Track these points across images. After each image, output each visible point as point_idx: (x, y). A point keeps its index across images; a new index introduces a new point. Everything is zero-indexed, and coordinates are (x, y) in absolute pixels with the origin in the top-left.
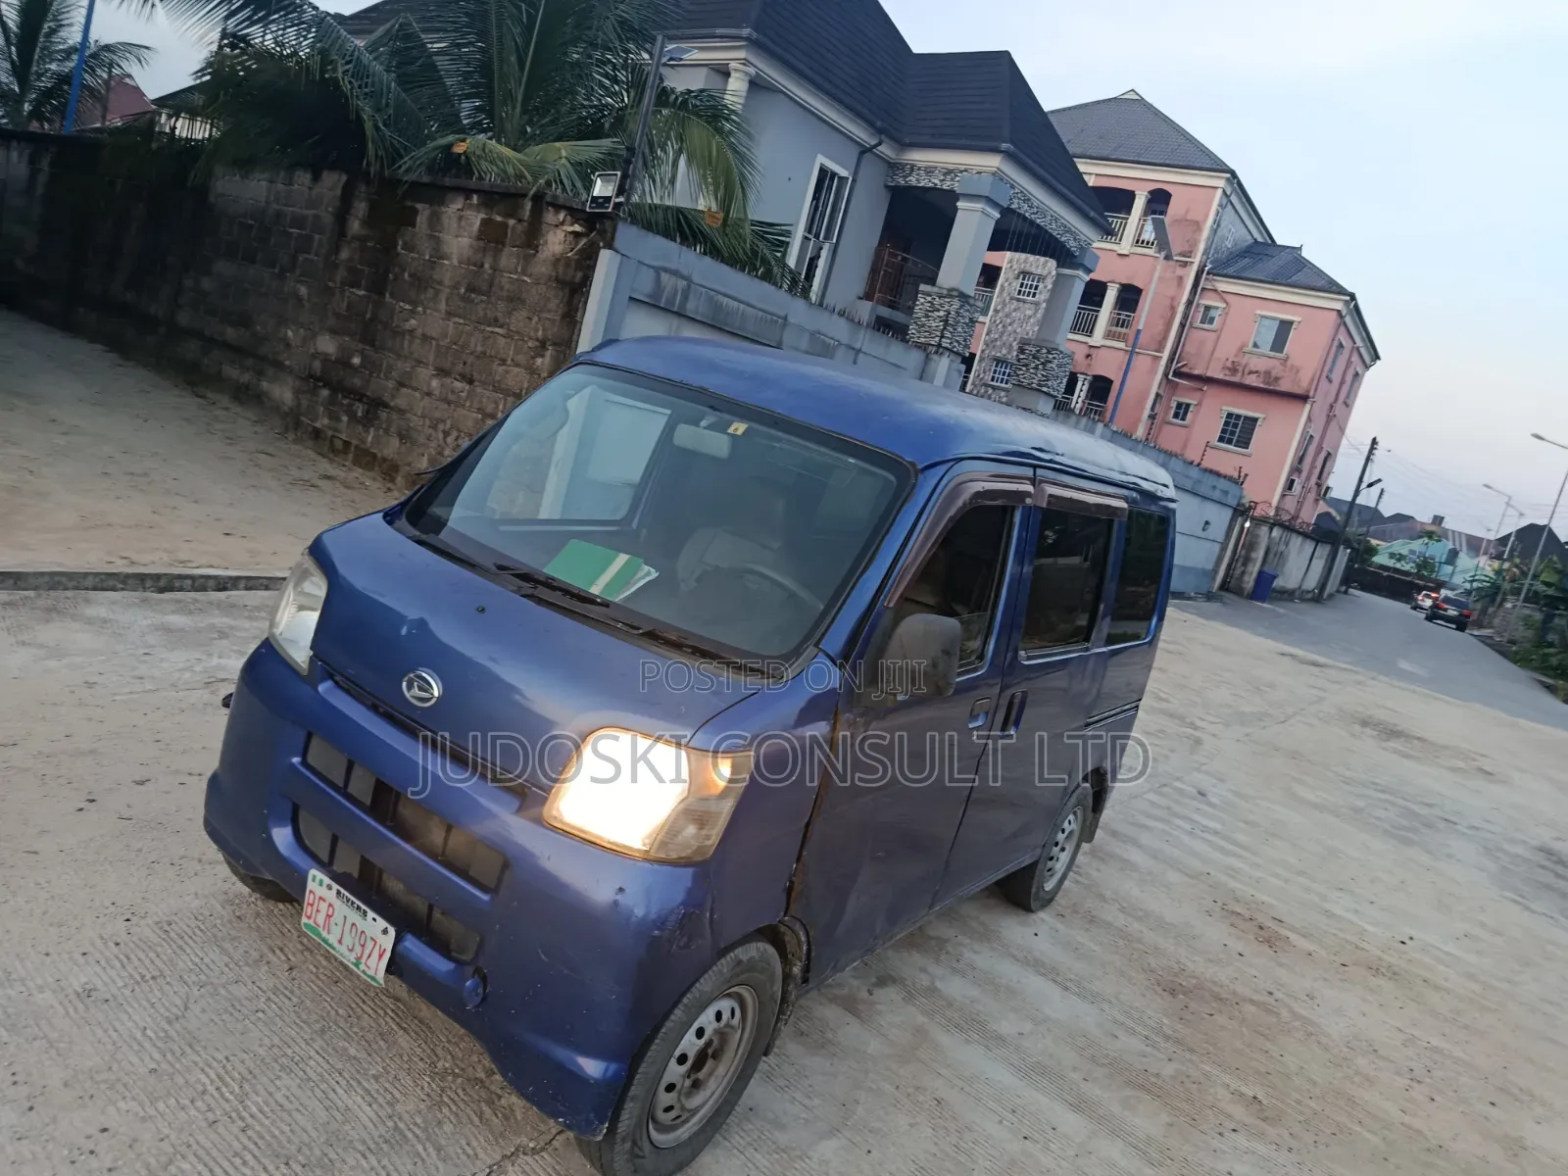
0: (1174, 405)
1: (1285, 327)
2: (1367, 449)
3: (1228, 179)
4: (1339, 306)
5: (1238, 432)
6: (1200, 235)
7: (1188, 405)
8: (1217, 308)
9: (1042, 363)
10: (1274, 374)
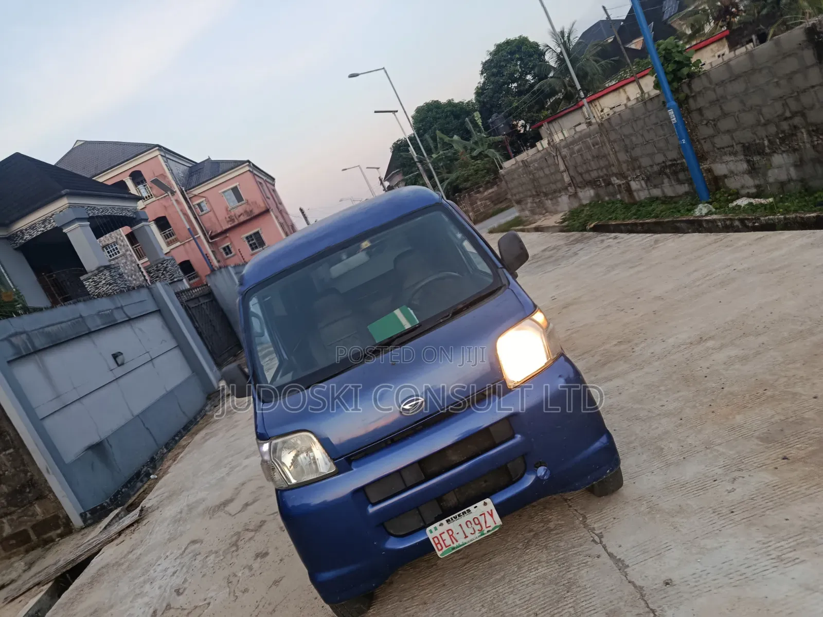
0: (222, 250)
1: (235, 190)
2: (301, 214)
3: (158, 149)
4: (247, 168)
5: (257, 242)
6: (168, 178)
7: (228, 246)
8: (203, 202)
9: (164, 271)
10: (248, 210)
